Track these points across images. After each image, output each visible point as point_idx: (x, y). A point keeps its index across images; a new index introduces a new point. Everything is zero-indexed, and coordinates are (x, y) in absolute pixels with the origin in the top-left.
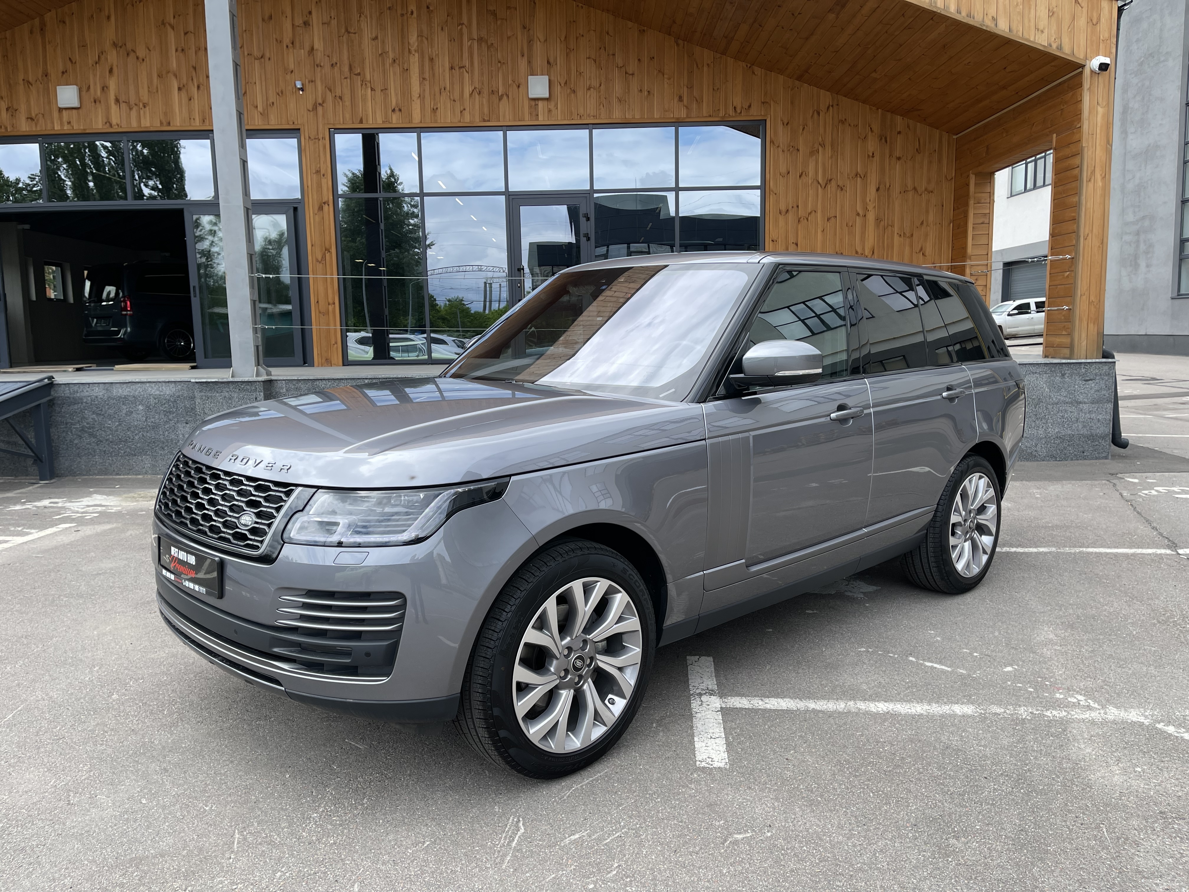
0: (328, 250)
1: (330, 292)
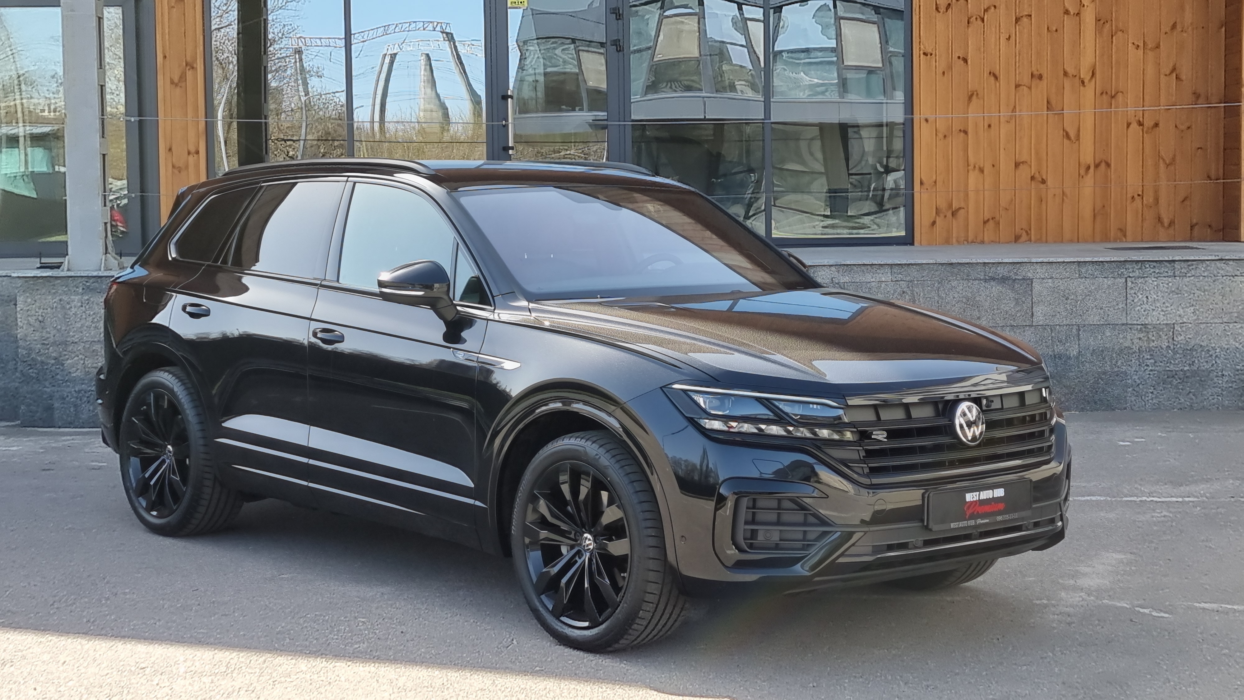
0: (191, 66)
1: (192, 134)
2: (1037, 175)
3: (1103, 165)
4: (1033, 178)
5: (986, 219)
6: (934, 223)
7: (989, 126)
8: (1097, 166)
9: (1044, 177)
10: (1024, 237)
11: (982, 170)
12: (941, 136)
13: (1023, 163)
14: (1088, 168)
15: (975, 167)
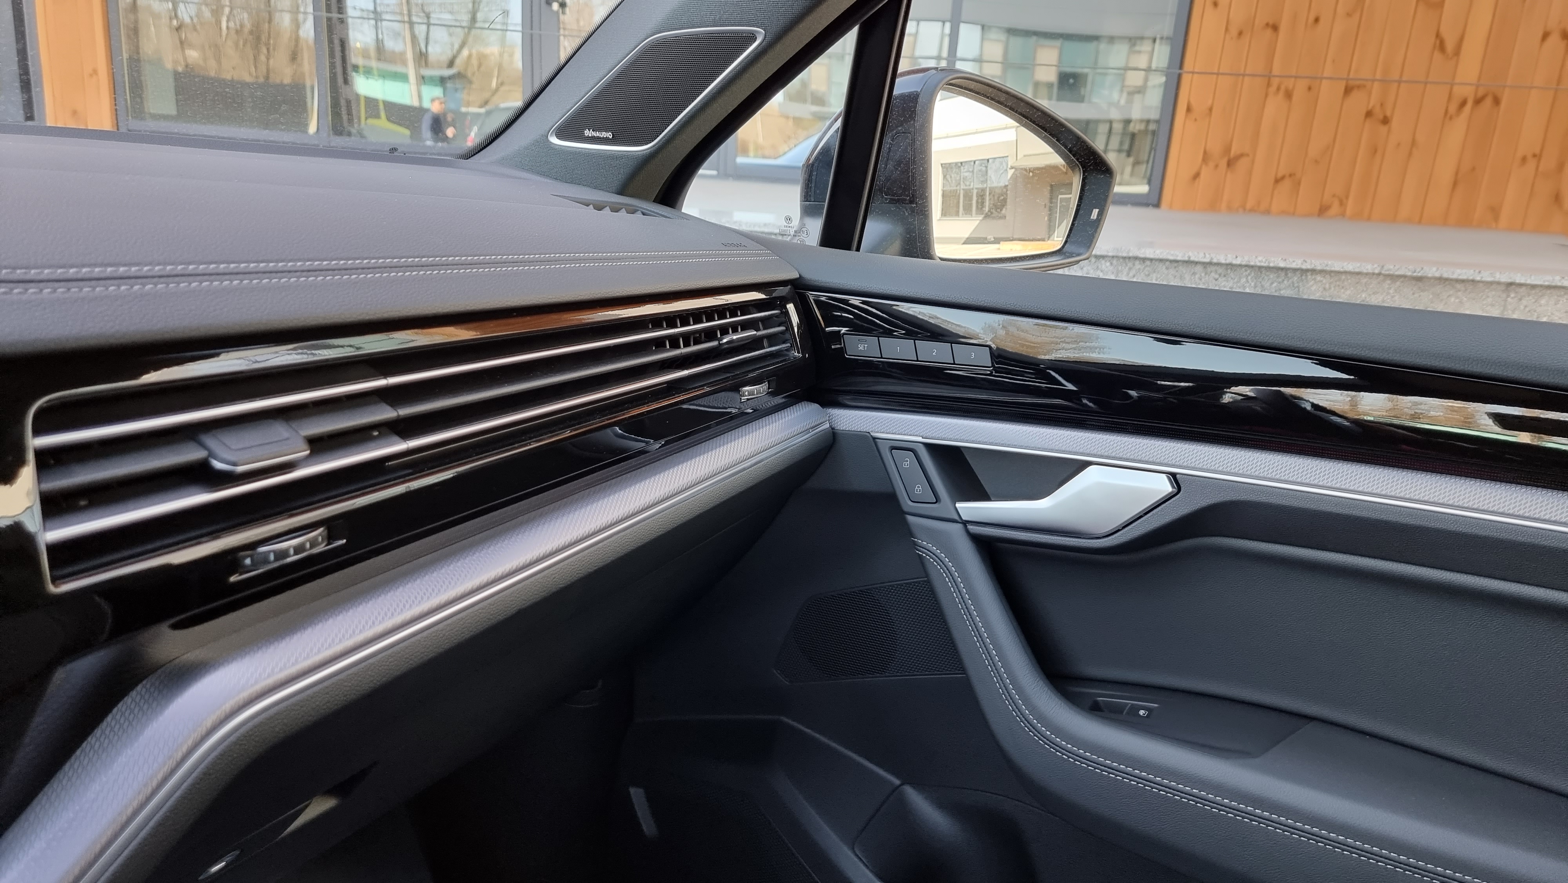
2: (1377, 110)
3: (1489, 101)
4: (1369, 114)
5: (1280, 175)
6: (1197, 176)
7: (1317, 20)
8: (1478, 101)
9: (1388, 114)
10: (1335, 209)
11: (1289, 95)
12: (1234, 32)
13: (1359, 87)
14: (1463, 103)
15: (1278, 89)
